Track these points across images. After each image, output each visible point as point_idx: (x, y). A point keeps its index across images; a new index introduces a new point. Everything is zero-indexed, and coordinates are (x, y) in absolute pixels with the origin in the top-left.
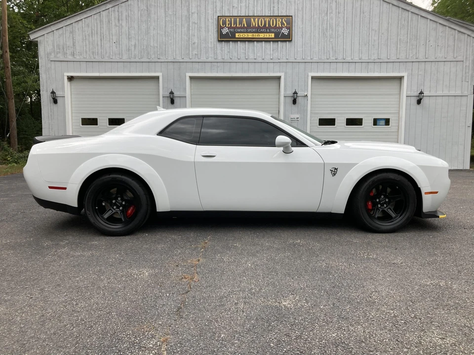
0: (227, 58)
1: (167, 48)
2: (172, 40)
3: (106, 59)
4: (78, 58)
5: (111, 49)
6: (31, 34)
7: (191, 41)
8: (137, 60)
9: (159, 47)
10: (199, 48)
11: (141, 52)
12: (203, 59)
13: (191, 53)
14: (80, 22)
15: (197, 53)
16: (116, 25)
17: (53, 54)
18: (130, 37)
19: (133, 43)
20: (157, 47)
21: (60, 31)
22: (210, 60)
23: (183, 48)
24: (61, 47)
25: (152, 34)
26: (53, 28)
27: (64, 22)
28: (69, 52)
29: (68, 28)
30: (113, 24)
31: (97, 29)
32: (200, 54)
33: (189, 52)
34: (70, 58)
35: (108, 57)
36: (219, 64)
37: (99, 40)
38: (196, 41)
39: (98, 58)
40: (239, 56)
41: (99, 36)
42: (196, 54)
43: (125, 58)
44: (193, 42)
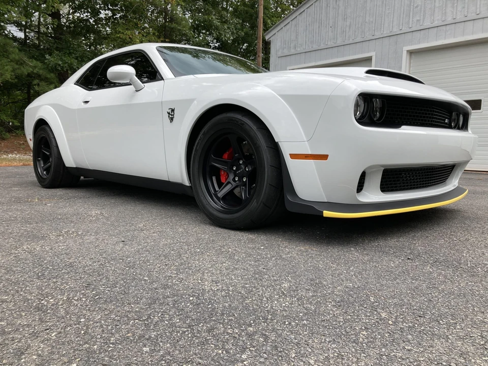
0: (460, 17)
1: (383, 21)
2: (390, 10)
3: (323, 46)
4: (299, 50)
5: (327, 34)
6: (266, 35)
7: (412, 4)
8: (351, 41)
9: (374, 22)
10: (423, 12)
11: (355, 32)
12: (427, 24)
13: (411, 20)
14: (303, 13)
15: (419, 18)
16: (333, 8)
17: (280, 50)
18: (346, 17)
19: (348, 23)
20: (372, 22)
21: (288, 27)
22: (436, 23)
23: (402, 16)
24: (287, 43)
25: (368, 8)
26: (282, 25)
27: (291, 17)
28: (292, 45)
29: (294, 22)
30: (331, 6)
31: (316, 17)
32: (424, 19)
33: (409, 20)
34: (293, 51)
35: (324, 44)
36: (448, 27)
37: (317, 27)
38: (420, 3)
39: (315, 47)
40: (478, 10)
41: (318, 23)
42: (418, 20)
43: (339, 42)
44: (415, 5)
